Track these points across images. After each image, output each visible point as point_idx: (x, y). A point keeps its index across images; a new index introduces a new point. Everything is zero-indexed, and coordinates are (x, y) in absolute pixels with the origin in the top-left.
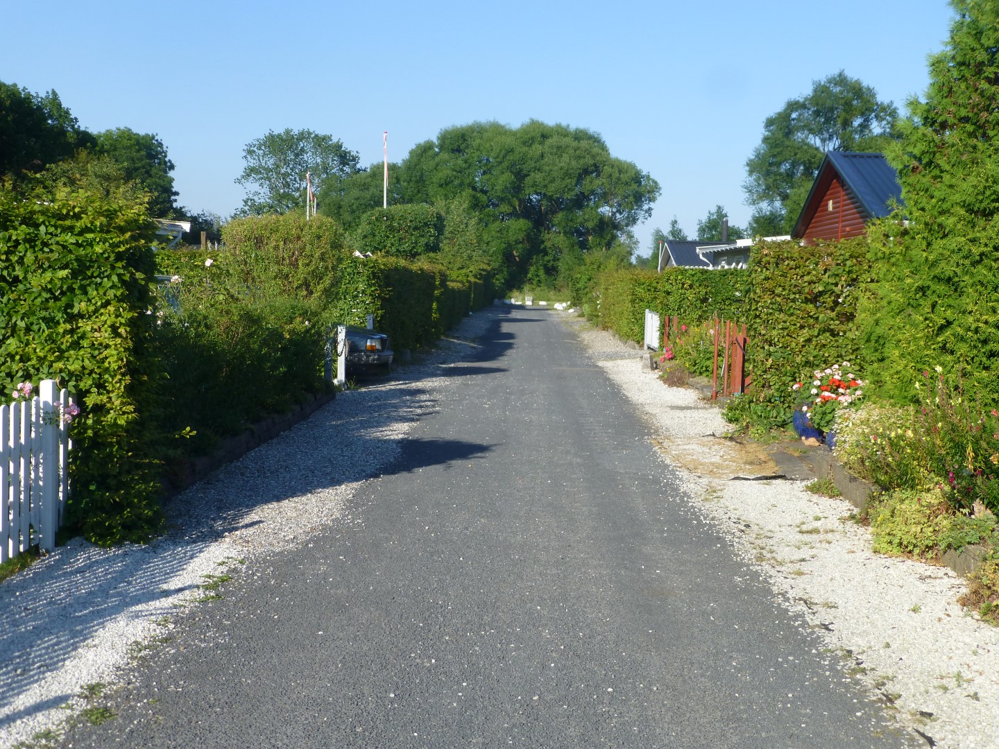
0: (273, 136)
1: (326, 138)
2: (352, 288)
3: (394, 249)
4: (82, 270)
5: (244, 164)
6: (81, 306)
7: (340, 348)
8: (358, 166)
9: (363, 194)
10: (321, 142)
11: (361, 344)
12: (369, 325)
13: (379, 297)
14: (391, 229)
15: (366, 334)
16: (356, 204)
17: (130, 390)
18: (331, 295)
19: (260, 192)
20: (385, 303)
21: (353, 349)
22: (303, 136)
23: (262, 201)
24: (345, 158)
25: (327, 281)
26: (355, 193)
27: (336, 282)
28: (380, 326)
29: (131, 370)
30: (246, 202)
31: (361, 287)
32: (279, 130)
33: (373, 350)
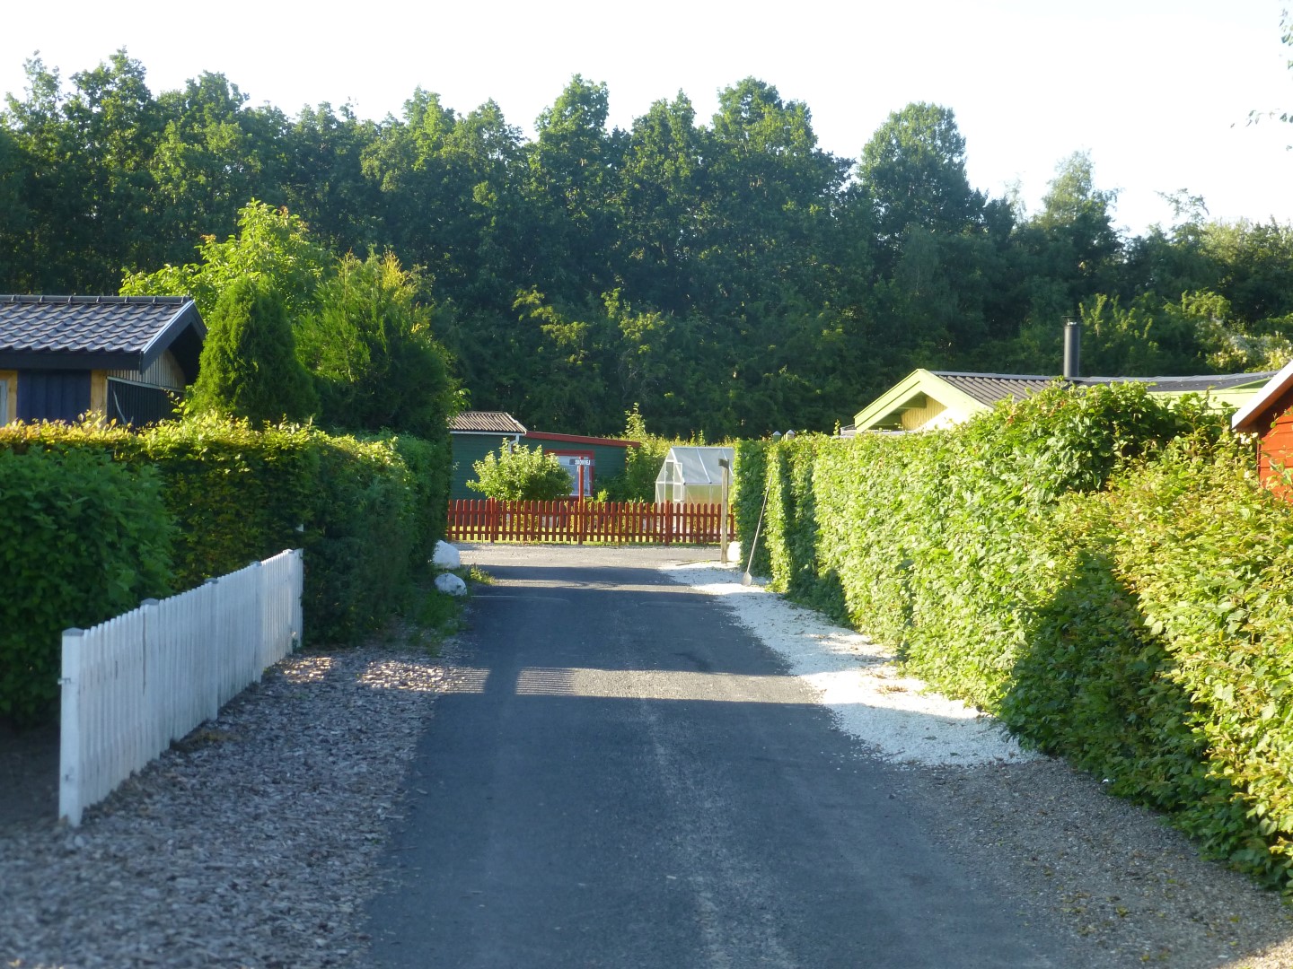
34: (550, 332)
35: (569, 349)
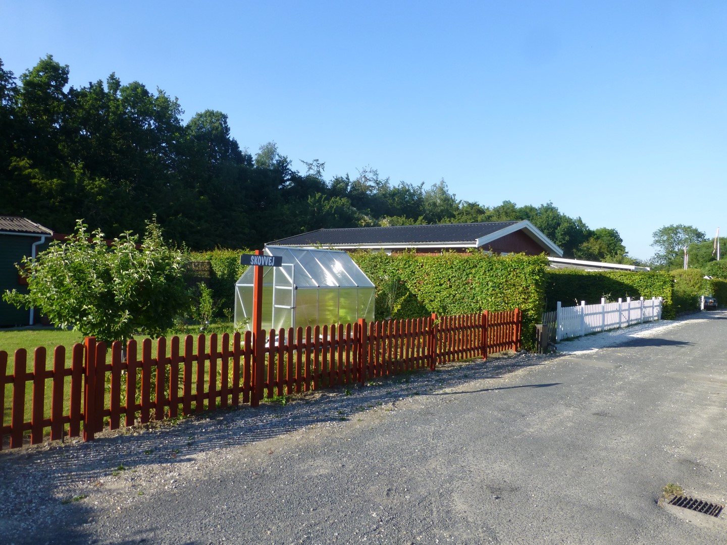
0: (665, 228)
1: (690, 227)
2: (705, 287)
3: (720, 275)
4: (665, 282)
5: (654, 239)
6: (664, 287)
7: (702, 300)
8: (705, 238)
9: (708, 250)
10: (688, 230)
11: (708, 301)
12: (710, 296)
13: (714, 289)
14: (720, 268)
15: (710, 298)
16: (705, 254)
17: (671, 299)
18: (700, 288)
19: (661, 250)
20: (715, 291)
21: (706, 302)
22: (677, 228)
23: (662, 254)
24: (699, 235)
25: (699, 285)
26: (704, 250)
27: (701, 285)
28: (714, 297)
29: (672, 296)
30: (656, 255)
31: (708, 287)
32: (667, 225)
33: (711, 302)
34: (36, 184)
35: (50, 194)
